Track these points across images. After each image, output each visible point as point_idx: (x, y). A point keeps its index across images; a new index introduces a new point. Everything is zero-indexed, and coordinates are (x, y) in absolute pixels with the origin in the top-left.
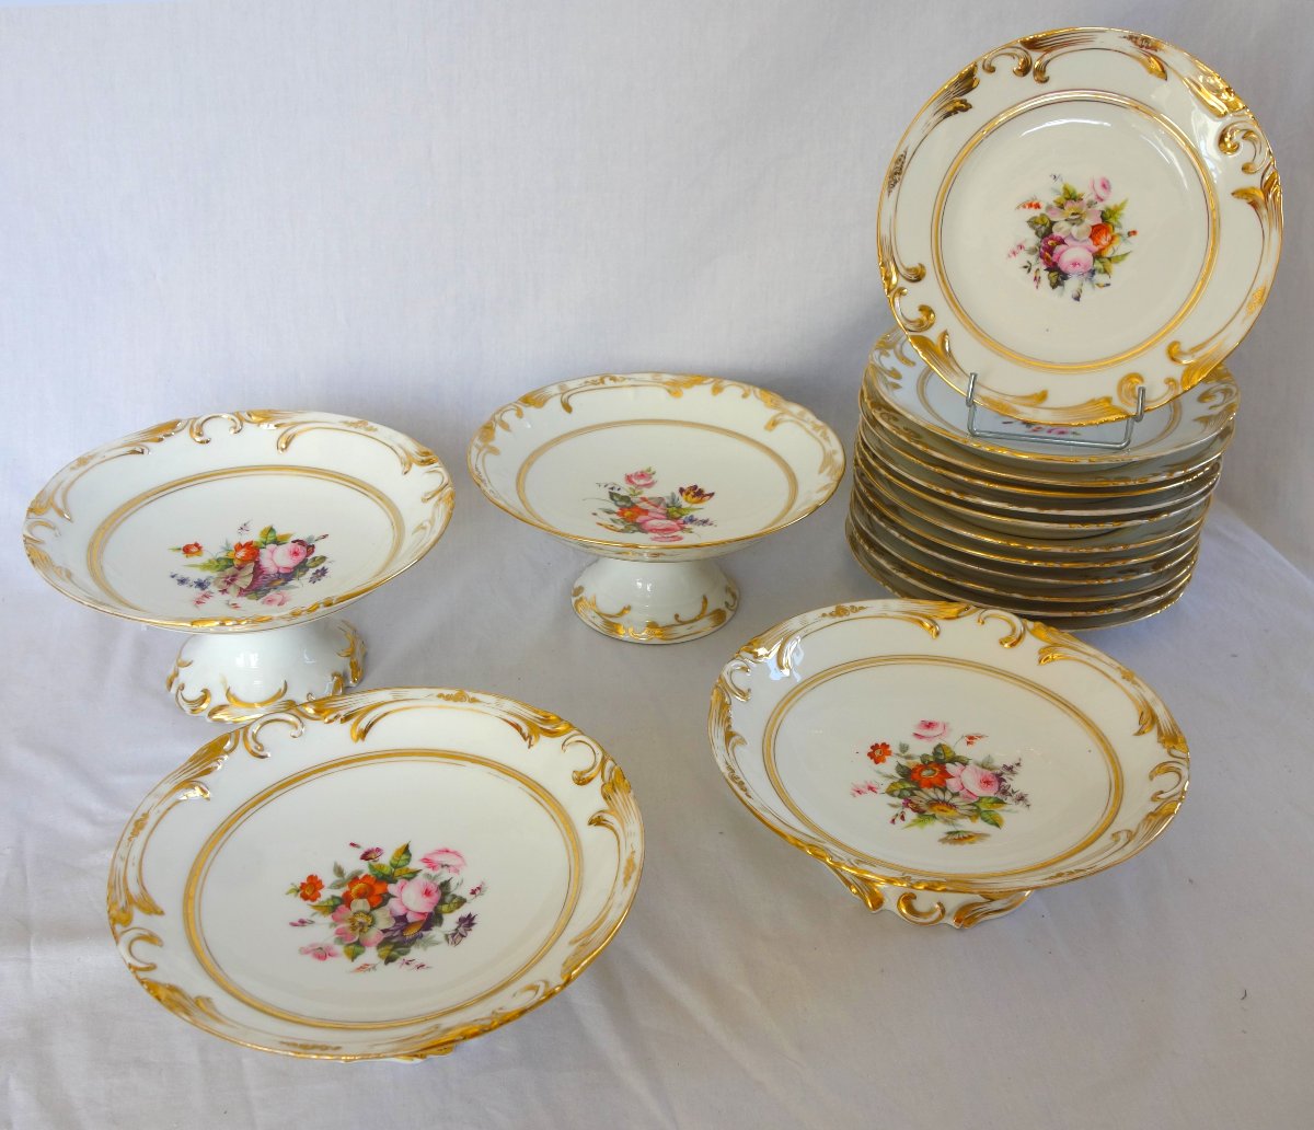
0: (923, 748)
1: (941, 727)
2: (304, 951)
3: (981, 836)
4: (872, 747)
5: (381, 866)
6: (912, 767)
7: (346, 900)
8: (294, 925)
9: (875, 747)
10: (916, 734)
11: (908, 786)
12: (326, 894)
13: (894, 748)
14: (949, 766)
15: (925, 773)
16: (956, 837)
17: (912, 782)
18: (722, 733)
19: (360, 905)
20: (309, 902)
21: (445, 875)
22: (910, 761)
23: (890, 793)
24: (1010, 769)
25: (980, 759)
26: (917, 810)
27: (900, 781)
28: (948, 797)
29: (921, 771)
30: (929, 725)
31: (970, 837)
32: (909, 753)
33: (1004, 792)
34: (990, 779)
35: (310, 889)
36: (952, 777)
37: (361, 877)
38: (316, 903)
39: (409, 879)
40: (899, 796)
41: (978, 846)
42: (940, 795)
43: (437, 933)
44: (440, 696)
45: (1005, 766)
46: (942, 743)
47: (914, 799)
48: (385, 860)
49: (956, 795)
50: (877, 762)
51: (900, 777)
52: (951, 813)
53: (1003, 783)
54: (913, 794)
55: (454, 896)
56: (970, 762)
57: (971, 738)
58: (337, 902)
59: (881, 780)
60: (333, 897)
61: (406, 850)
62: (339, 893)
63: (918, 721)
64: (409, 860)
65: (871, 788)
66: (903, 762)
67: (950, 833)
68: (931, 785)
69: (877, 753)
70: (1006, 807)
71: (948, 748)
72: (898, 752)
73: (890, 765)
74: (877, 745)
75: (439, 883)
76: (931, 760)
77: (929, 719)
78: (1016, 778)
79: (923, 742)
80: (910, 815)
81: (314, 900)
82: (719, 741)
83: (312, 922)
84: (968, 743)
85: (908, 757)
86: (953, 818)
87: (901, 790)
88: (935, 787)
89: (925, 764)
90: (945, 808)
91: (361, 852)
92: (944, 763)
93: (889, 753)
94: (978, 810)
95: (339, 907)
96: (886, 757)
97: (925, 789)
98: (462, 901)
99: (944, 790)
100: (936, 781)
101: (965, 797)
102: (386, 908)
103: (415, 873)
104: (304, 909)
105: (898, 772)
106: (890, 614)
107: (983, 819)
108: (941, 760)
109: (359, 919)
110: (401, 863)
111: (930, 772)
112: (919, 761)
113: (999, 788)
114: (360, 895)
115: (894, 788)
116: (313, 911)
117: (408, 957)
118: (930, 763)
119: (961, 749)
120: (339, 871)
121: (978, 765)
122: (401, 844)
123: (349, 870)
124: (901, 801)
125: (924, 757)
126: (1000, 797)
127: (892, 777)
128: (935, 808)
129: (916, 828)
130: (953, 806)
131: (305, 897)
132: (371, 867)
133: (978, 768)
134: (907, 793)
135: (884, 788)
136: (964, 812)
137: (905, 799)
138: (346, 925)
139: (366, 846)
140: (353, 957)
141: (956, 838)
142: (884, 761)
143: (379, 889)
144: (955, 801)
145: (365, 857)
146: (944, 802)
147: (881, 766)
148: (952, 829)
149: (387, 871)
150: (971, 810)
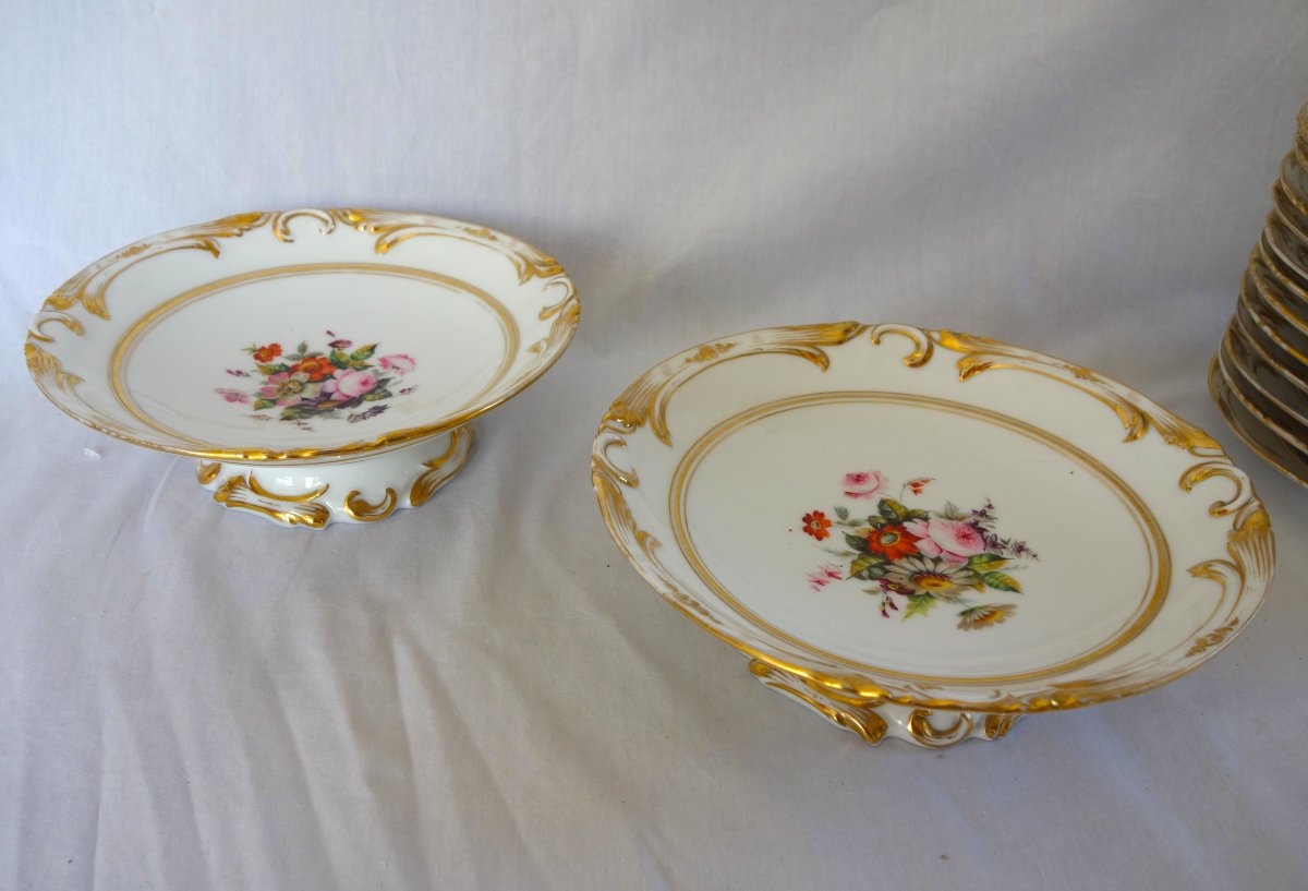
0: (864, 510)
1: (873, 478)
2: (220, 391)
3: (1007, 609)
4: (805, 520)
5: (342, 355)
6: (864, 536)
7: (291, 370)
8: (230, 372)
9: (807, 519)
10: (848, 493)
11: (874, 561)
12: (277, 361)
13: (831, 516)
14: (906, 524)
15: (884, 540)
16: (975, 616)
17: (875, 555)
18: (631, 537)
19: (302, 376)
20: (258, 362)
21: (390, 374)
22: (857, 528)
23: (858, 575)
24: (983, 514)
25: (941, 509)
26: (902, 591)
27: (860, 557)
28: (930, 566)
29: (878, 538)
30: (859, 479)
31: (992, 613)
32: (851, 518)
33: (994, 545)
34: (968, 532)
35: (265, 354)
36: (918, 539)
37: (318, 357)
38: (264, 364)
39: (357, 370)
40: (872, 578)
41: (1010, 622)
42: (919, 566)
43: (347, 412)
44: (467, 230)
45: (975, 512)
46: (885, 497)
47: (891, 577)
48: (348, 351)
49: (937, 561)
50: (820, 538)
51: (859, 552)
52: (946, 586)
53: (986, 534)
54: (886, 572)
55: (386, 390)
56: (930, 515)
57: (915, 485)
58: (283, 368)
59: (838, 561)
60: (283, 365)
61: (372, 349)
62: (290, 363)
63: (842, 476)
64: (368, 356)
65: (831, 575)
66: (852, 532)
67: (964, 614)
68: (901, 555)
69: (814, 526)
70: (1010, 564)
71: (895, 503)
72: (839, 520)
73: (837, 538)
74: (808, 515)
75: (380, 378)
76: (883, 521)
77: (855, 470)
78: (996, 524)
79: (860, 502)
80: (901, 601)
81: (263, 361)
82: (634, 548)
83: (248, 375)
84: (916, 492)
85: (854, 524)
86: (955, 593)
87: (869, 569)
88: (907, 556)
89: (879, 531)
90: (935, 581)
91: (332, 340)
92: (900, 523)
93: (828, 524)
94: (977, 575)
95: (282, 374)
96: (828, 529)
97: (896, 561)
98: (389, 395)
99: (920, 557)
100: (903, 548)
101: (950, 561)
102: (321, 384)
103: (366, 367)
104: (249, 364)
105: (851, 545)
106: (765, 348)
107: (990, 585)
108: (893, 520)
109: (290, 386)
110: (360, 357)
111: (890, 537)
112: (868, 526)
113: (985, 541)
114: (306, 370)
115: (858, 568)
116: (255, 367)
117: (302, 421)
118: (883, 526)
119: (911, 502)
120: (303, 348)
121: (942, 517)
122: (370, 343)
123: (311, 350)
124: (877, 584)
125: (871, 519)
126: (993, 552)
127: (846, 554)
128: (924, 583)
129: (917, 617)
130: (943, 577)
131: (257, 357)
132: (333, 353)
133: (943, 520)
134: (878, 572)
135: (846, 571)
136: (961, 581)
137: (881, 580)
138: (275, 386)
139: (339, 337)
140: (258, 407)
141: (977, 619)
142: (827, 534)
143: (326, 370)
144: (942, 568)
145: (333, 345)
146: (929, 574)
147: (826, 542)
148: (962, 608)
149: (343, 359)
150: (969, 577)
